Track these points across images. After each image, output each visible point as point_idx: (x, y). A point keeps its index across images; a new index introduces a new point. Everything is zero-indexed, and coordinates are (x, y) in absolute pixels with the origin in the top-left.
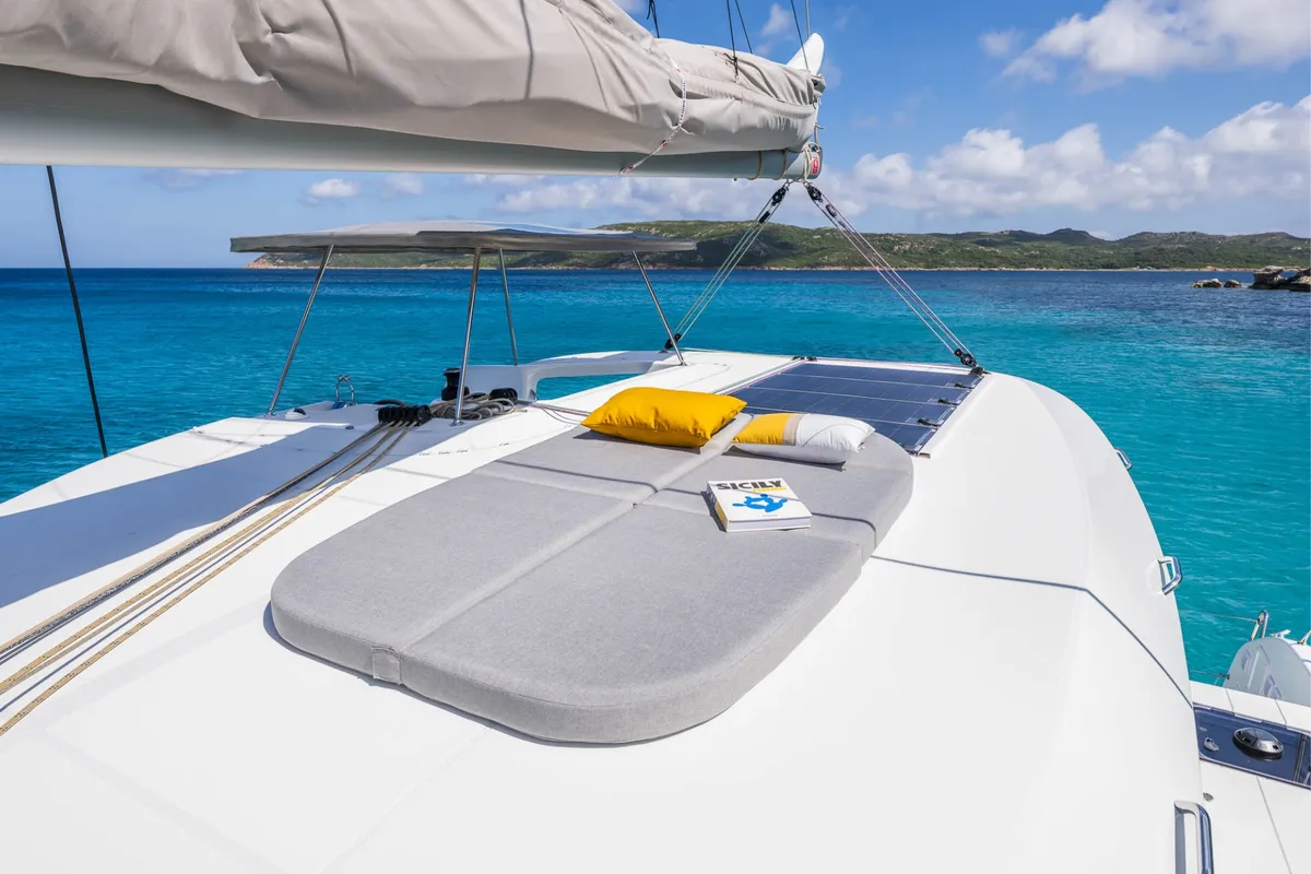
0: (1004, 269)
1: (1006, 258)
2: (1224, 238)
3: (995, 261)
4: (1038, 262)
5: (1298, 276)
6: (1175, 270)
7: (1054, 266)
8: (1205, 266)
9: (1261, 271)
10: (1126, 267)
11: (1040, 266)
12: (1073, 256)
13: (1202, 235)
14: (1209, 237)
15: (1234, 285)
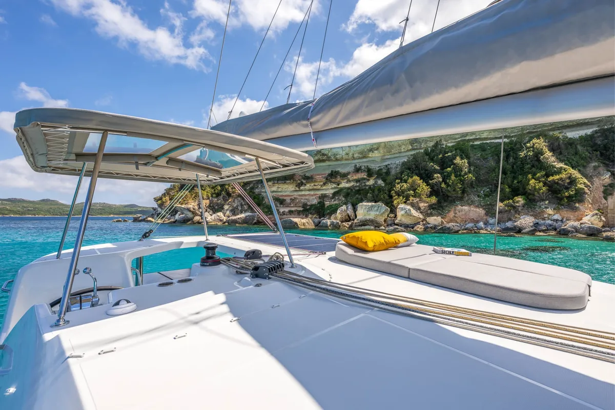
0: (13, 216)
1: (13, 211)
2: (116, 205)
3: (6, 212)
4: (33, 213)
5: (146, 218)
6: (99, 216)
7: (42, 215)
8: (110, 215)
9: (135, 216)
10: (77, 215)
11: (35, 215)
12: (52, 210)
13: (107, 204)
14: (110, 205)
15: (126, 221)
